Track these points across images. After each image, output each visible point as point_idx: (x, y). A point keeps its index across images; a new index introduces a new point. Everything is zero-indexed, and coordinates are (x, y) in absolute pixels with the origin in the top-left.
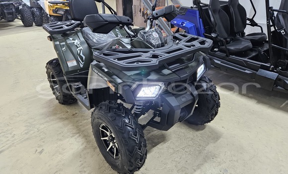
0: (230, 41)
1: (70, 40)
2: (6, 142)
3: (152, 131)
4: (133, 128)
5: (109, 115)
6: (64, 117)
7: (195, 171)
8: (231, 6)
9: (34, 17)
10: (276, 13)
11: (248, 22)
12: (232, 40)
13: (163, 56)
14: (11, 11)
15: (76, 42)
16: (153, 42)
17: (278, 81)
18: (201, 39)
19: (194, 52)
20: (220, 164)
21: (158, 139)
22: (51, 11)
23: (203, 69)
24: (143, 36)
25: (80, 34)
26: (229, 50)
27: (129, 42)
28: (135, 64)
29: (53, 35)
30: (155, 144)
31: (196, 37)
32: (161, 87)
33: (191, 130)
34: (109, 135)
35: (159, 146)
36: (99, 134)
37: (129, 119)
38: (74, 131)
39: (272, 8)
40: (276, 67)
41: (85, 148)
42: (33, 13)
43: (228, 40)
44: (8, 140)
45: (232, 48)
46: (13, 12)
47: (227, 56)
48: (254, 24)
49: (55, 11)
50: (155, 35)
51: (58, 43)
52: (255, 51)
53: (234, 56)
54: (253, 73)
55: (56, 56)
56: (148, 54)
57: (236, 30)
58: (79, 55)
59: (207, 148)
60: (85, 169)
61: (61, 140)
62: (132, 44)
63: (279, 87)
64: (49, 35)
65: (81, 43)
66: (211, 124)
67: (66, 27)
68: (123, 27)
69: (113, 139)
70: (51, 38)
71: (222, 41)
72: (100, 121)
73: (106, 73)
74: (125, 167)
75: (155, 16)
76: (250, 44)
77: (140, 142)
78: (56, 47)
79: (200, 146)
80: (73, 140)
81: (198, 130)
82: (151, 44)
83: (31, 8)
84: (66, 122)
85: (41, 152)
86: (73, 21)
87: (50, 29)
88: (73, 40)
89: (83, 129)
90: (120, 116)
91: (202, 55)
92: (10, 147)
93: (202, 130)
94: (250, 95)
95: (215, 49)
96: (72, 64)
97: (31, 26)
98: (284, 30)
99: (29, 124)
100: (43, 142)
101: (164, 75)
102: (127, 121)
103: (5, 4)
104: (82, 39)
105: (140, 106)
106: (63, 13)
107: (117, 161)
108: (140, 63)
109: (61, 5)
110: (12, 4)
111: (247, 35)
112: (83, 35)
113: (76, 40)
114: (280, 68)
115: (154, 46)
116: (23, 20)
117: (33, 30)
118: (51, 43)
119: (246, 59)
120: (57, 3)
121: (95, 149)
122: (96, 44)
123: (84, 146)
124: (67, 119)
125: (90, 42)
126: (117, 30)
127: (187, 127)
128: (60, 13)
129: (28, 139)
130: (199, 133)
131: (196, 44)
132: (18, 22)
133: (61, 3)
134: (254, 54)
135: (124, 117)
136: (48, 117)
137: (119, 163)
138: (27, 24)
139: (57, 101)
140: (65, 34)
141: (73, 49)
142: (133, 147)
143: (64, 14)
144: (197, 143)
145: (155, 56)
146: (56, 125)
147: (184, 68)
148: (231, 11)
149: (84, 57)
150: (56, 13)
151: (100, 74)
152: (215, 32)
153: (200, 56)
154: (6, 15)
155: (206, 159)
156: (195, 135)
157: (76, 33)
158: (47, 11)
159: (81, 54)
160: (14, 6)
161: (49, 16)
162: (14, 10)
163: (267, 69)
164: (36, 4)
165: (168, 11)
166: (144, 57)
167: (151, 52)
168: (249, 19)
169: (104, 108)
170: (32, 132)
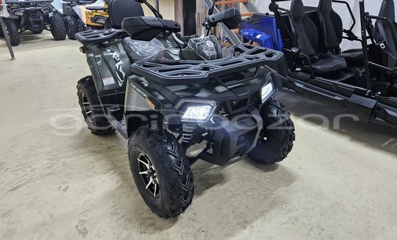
0: (319, 59)
1: (108, 53)
2: (23, 176)
3: (208, 170)
4: (176, 157)
5: (148, 140)
6: (97, 150)
7: (257, 218)
8: (320, 13)
9: (67, 28)
10: (374, 21)
11: (344, 35)
12: (321, 57)
13: (215, 69)
14: (38, 19)
15: (115, 55)
16: (206, 52)
17: (375, 111)
18: (270, 50)
19: (257, 65)
20: (290, 211)
21: (214, 180)
22: (89, 20)
23: (271, 89)
24: (194, 46)
25: (120, 46)
26: (314, 69)
27: (178, 54)
28: (180, 76)
29: (87, 46)
30: (208, 185)
31: (264, 48)
32: (213, 107)
33: (258, 170)
34: (148, 168)
35: (214, 188)
36: (137, 167)
37: (173, 146)
38: (108, 167)
39: (368, 13)
40: (374, 91)
41: (120, 187)
42: (66, 23)
43: (316, 57)
44: (26, 175)
45: (318, 67)
46: (40, 21)
47: (311, 77)
48: (352, 37)
49: (94, 20)
50: (210, 44)
51: (92, 55)
52: (351, 72)
53: (321, 78)
54: (345, 100)
55: (90, 74)
56: (198, 66)
57: (327, 45)
58: (118, 71)
59: (276, 192)
60: (118, 211)
61: (90, 176)
62: (181, 55)
63: (377, 118)
64: (82, 45)
65: (122, 57)
66: (284, 163)
67: (103, 36)
68: (170, 33)
69: (154, 172)
70: (84, 50)
71: (305, 58)
72: (138, 149)
73: (146, 88)
74: (166, 206)
75: (212, 21)
76: (344, 63)
77: (185, 175)
78: (90, 61)
79: (267, 189)
80: (106, 177)
81: (267, 170)
82: (204, 55)
83: (64, 16)
84: (99, 156)
85: (65, 190)
86: (113, 30)
87: (84, 38)
88: (111, 52)
89: (120, 165)
90: (161, 142)
91: (270, 70)
92: (28, 182)
93: (272, 171)
94: (343, 130)
95: (297, 69)
96: (108, 81)
97: (63, 39)
98: (384, 43)
99: (52, 157)
100: (69, 178)
101: (217, 93)
102: (169, 148)
103: (30, 11)
104: (123, 52)
105: (190, 133)
106: (103, 22)
107: (156, 200)
108: (185, 75)
109: (102, 11)
110: (40, 10)
111: (344, 52)
112: (123, 46)
113: (115, 53)
114: (379, 93)
115: (207, 58)
116: (53, 31)
117: (65, 45)
118: (84, 55)
119: (336, 82)
120: (96, 10)
121: (132, 188)
122: (139, 57)
123: (119, 184)
124: (100, 152)
125: (132, 55)
126: (168, 42)
127: (254, 167)
128: (100, 21)
129: (50, 174)
130: (267, 174)
131: (262, 56)
132: (47, 34)
133: (102, 9)
134: (349, 76)
135: (166, 143)
136: (77, 149)
137: (159, 201)
138: (58, 37)
139: (90, 131)
140: (101, 45)
141: (111, 63)
142: (176, 180)
143: (106, 24)
144: (264, 185)
145: (205, 69)
146: (86, 159)
147: (244, 86)
148: (320, 20)
149: (124, 74)
150: (95, 22)
151: (139, 90)
152: (296, 46)
153: (267, 72)
154: (32, 23)
155: (273, 204)
156: (262, 176)
157: (116, 44)
158: (84, 20)
159: (121, 70)
160: (42, 12)
161: (86, 26)
162: (42, 18)
163: (362, 94)
164: (71, 11)
165: (228, 16)
166: (192, 68)
167: (203, 64)
168: (345, 31)
169: (142, 132)
170: (55, 166)
